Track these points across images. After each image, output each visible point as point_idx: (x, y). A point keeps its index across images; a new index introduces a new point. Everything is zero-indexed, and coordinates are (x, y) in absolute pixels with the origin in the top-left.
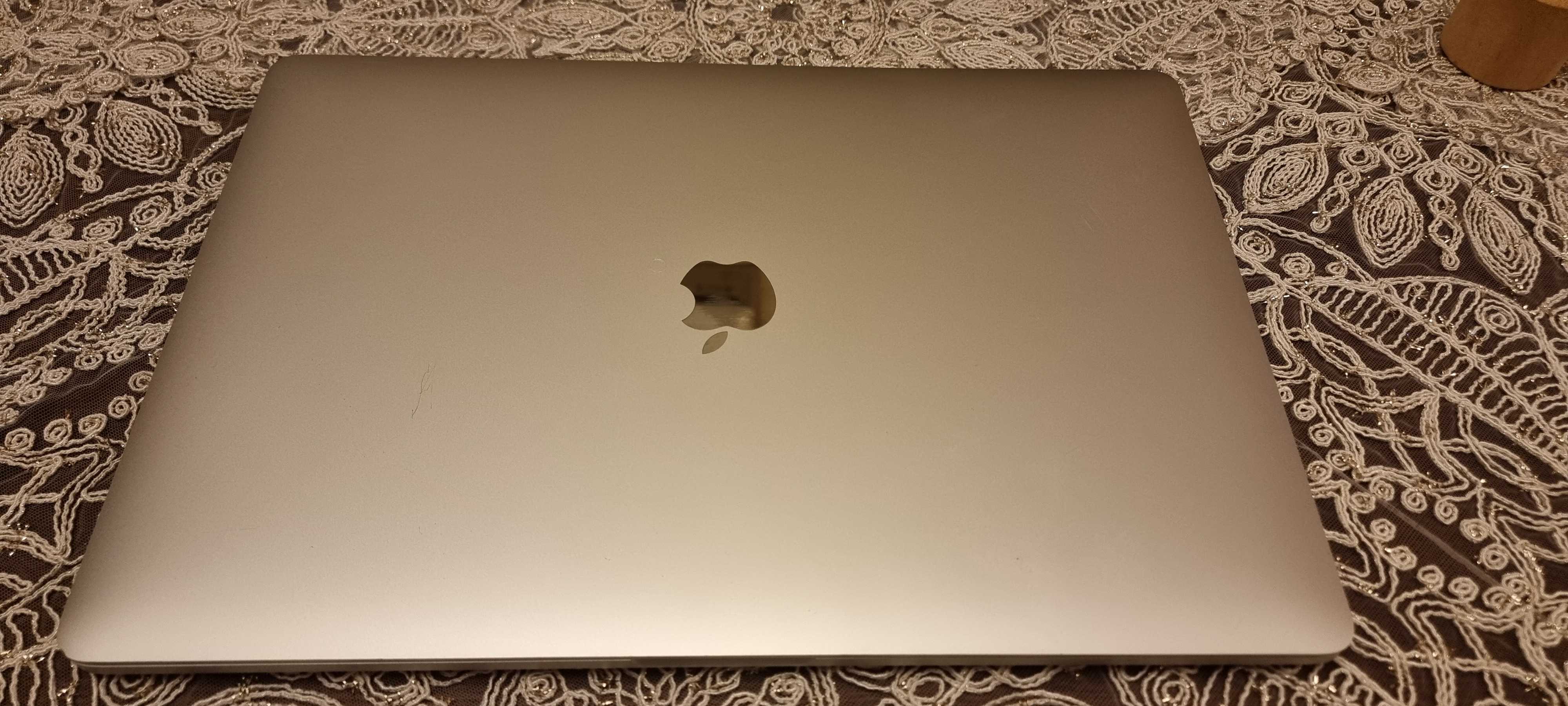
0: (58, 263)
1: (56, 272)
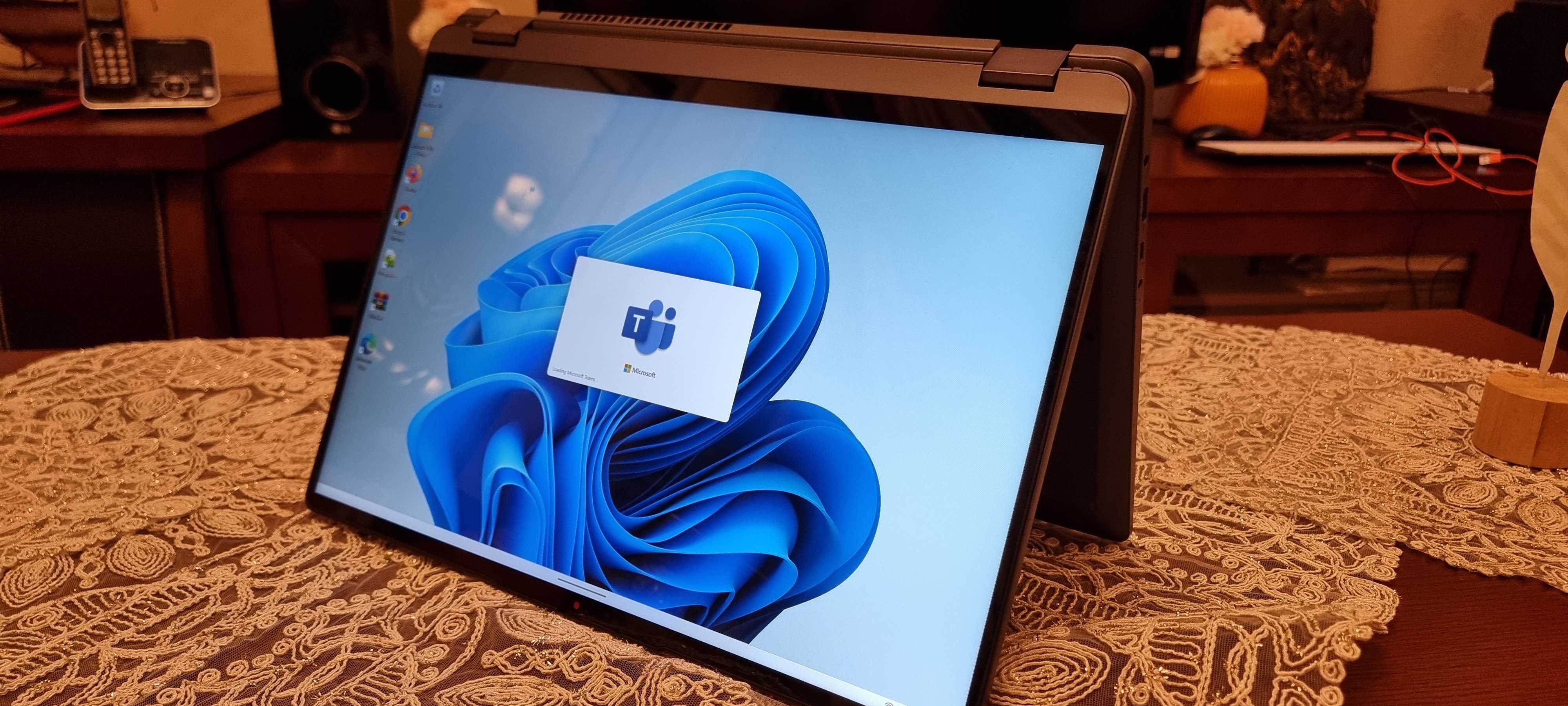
0: (194, 591)
1: (194, 595)
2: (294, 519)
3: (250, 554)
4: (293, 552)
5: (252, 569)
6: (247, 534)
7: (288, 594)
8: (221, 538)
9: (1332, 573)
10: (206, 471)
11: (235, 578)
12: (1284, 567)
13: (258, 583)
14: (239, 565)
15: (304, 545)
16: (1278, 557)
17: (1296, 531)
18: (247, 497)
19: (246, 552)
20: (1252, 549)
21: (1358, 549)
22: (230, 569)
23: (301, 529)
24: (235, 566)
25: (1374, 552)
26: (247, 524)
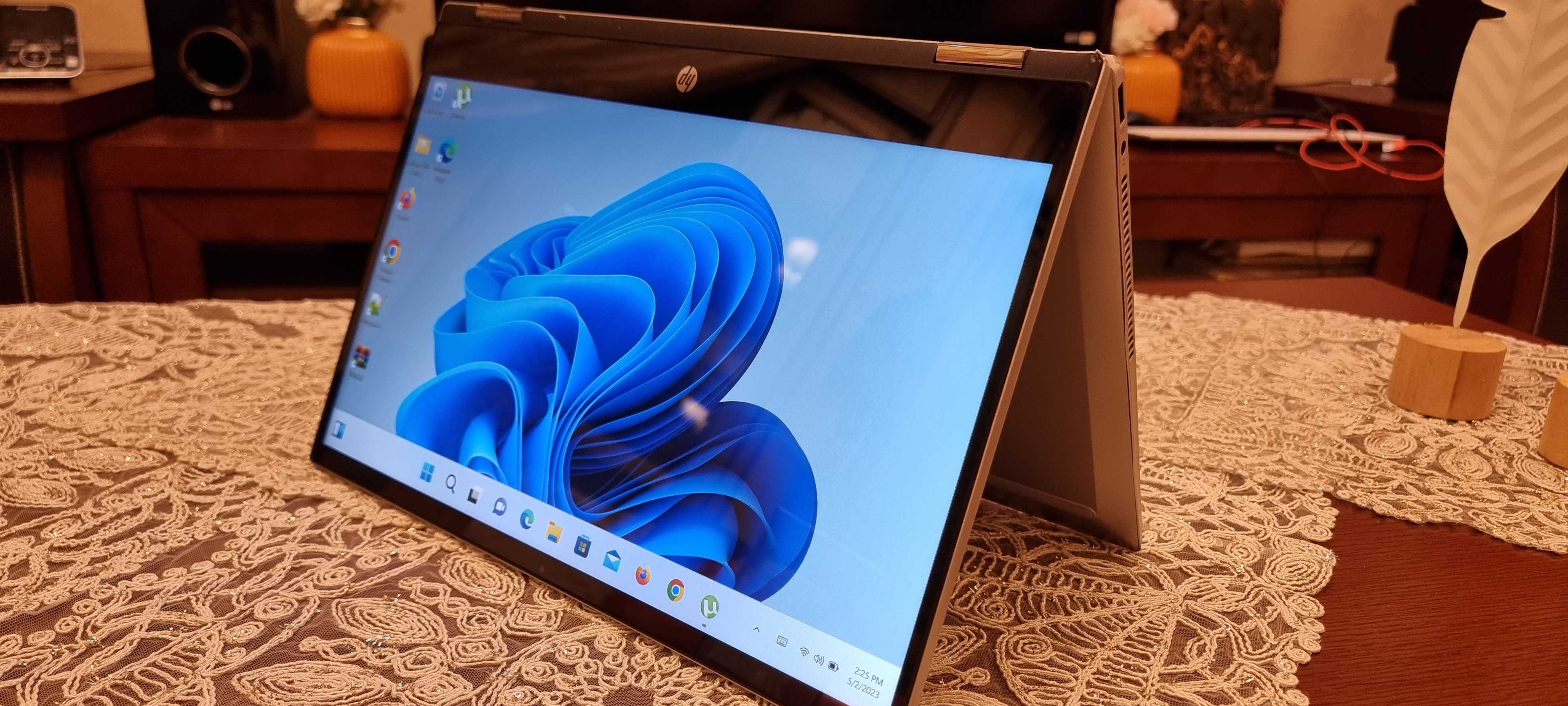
2: (113, 489)
3: (53, 525)
4: (104, 524)
5: (51, 541)
6: (54, 503)
7: (89, 568)
8: (22, 508)
9: (1266, 534)
10: (21, 439)
11: (31, 550)
12: (1215, 528)
13: (55, 556)
14: (38, 537)
15: (119, 516)
16: (1209, 519)
17: (1228, 493)
18: (63, 466)
19: (48, 524)
20: (1179, 511)
21: (1293, 510)
22: (26, 542)
23: (118, 498)
24: (33, 538)
25: (1309, 513)
26: (53, 493)
